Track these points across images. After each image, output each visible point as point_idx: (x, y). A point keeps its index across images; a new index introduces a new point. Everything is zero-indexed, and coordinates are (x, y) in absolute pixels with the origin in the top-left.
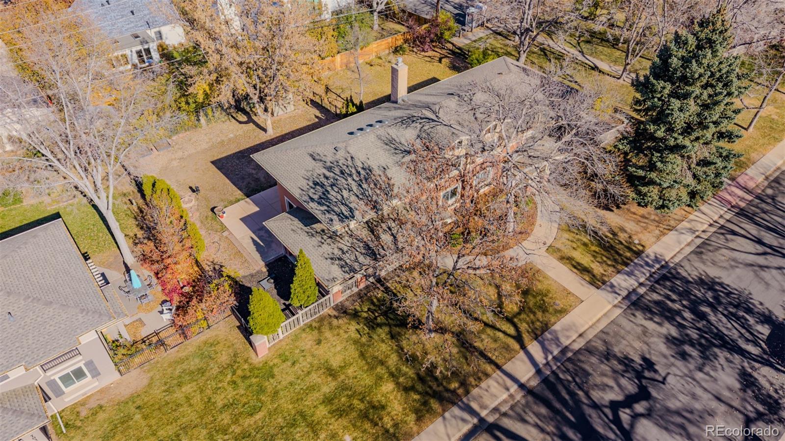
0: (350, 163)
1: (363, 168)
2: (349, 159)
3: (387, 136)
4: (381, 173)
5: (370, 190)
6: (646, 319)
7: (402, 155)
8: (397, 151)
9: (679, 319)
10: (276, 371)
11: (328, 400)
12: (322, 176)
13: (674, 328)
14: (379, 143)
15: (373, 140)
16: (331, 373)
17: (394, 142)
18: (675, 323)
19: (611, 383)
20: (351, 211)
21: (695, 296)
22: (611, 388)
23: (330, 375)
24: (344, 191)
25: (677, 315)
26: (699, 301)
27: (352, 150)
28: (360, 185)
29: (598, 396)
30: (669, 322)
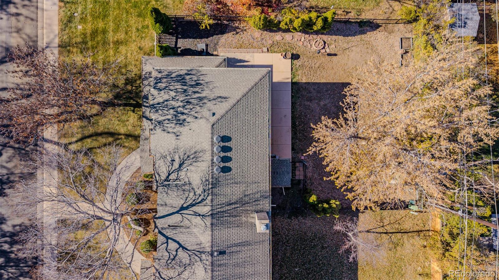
0: (193, 113)
1: (185, 120)
2: (196, 115)
3: (202, 159)
4: (175, 131)
5: (167, 112)
6: (23, 223)
7: (182, 157)
8: (186, 156)
9: (8, 239)
10: (141, 19)
11: (104, 32)
12: (200, 91)
13: (6, 231)
14: (198, 148)
15: (203, 144)
16: (118, 43)
17: (194, 160)
18: (8, 235)
19: (10, 165)
20: (159, 89)
21: (11, 266)
22: (7, 162)
23: (117, 41)
24: (175, 94)
25: (11, 242)
26: (8, 264)
27: (202, 122)
28: (173, 108)
29: (9, 152)
30: (11, 233)
